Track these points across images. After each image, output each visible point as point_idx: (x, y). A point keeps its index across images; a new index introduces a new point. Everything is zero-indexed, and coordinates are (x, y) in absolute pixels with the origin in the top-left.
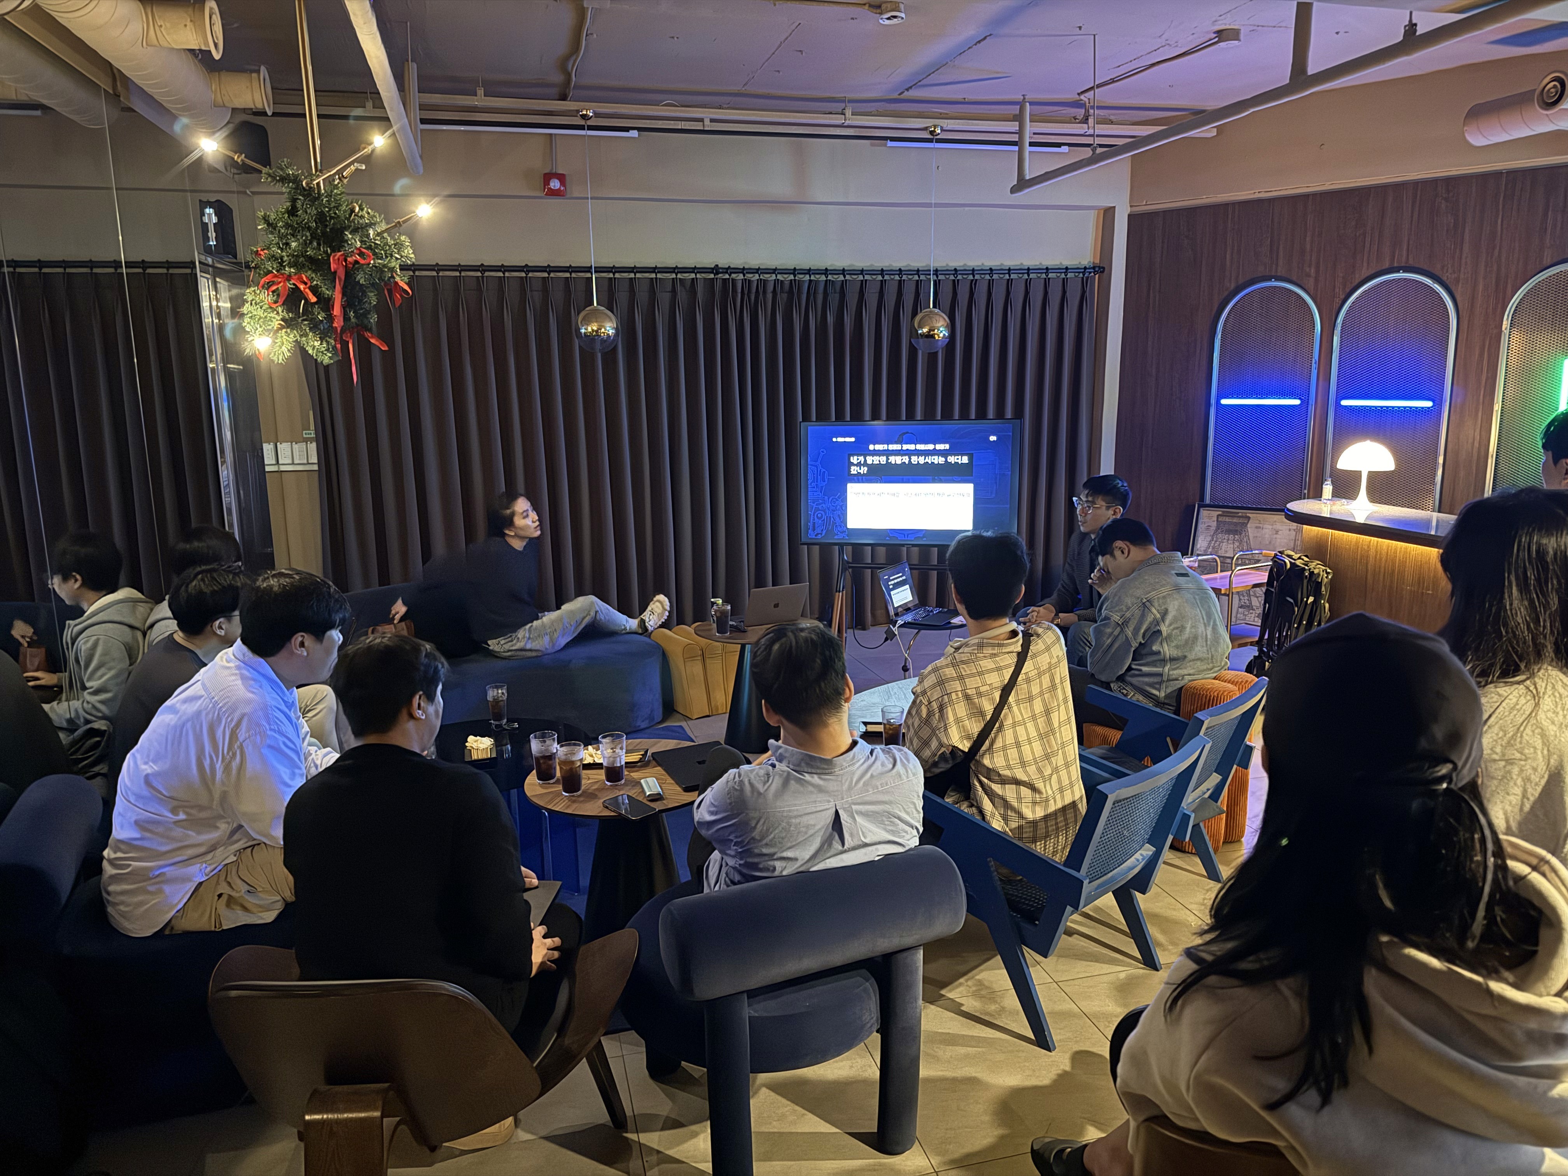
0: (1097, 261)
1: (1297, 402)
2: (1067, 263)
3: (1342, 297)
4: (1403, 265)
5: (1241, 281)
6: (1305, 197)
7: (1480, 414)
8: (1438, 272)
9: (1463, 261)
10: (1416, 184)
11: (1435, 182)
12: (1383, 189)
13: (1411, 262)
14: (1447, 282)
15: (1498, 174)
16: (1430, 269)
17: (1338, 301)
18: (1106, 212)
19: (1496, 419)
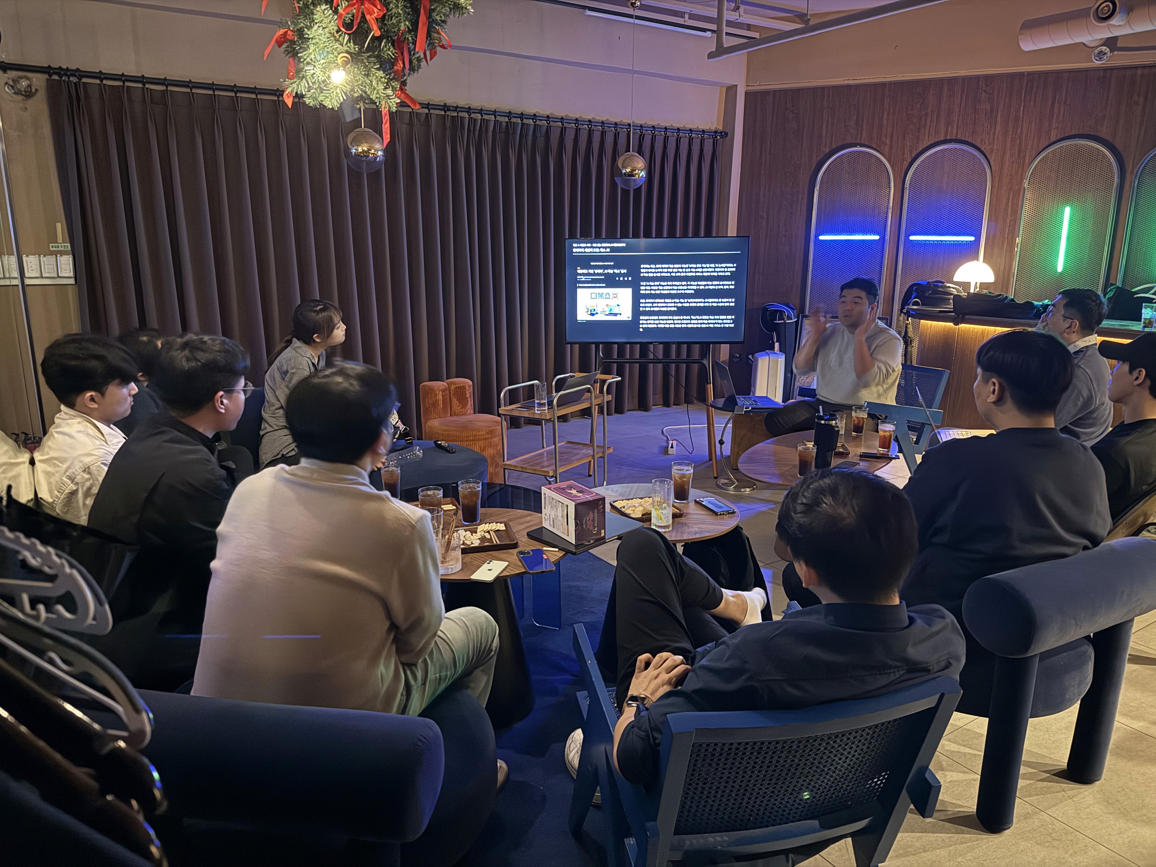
0: (720, 128)
1: (877, 237)
2: (702, 127)
3: (909, 161)
4: (954, 138)
5: (834, 146)
6: (883, 85)
7: (1005, 246)
8: (979, 144)
9: (996, 136)
10: (964, 78)
11: (978, 78)
12: (941, 81)
13: (959, 137)
14: (985, 151)
15: (1021, 75)
16: (973, 142)
17: (906, 164)
18: (731, 90)
19: (1017, 249)
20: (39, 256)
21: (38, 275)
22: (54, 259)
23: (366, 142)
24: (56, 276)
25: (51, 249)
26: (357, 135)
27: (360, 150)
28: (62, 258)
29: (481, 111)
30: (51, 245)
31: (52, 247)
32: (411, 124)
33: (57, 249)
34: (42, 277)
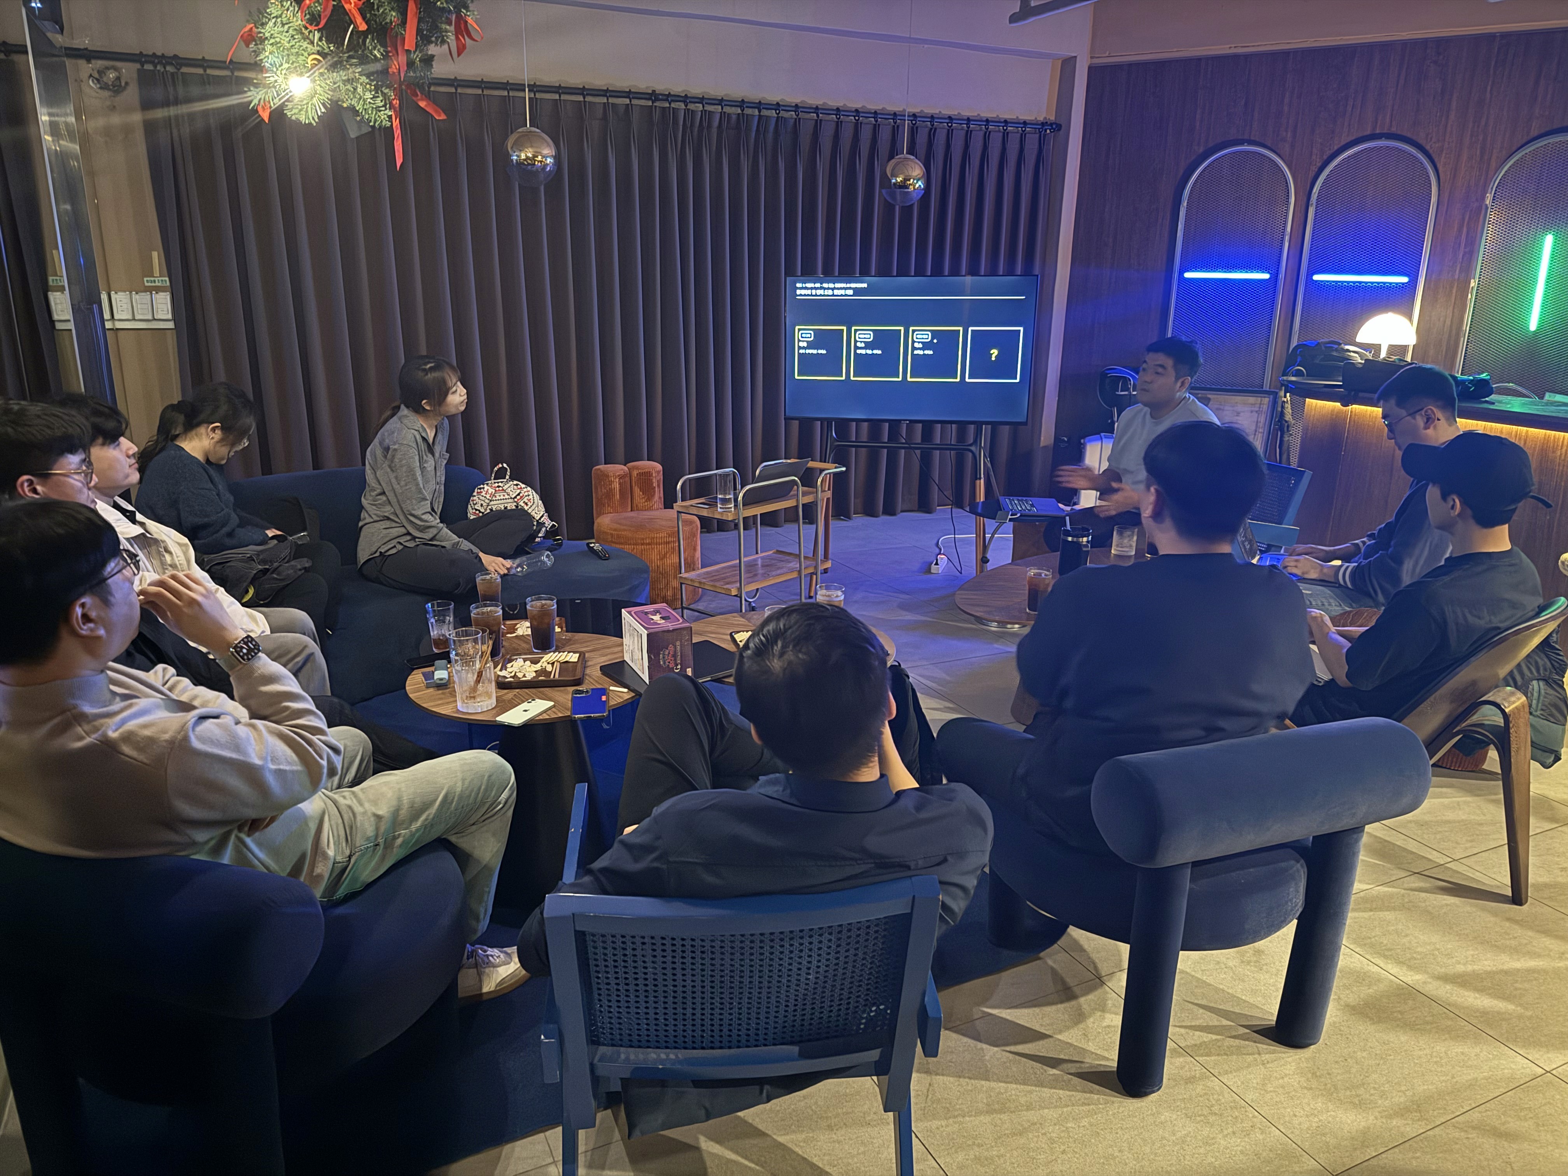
0: (1053, 118)
1: (1266, 276)
2: (1024, 117)
3: (1319, 164)
4: (1385, 131)
5: (1211, 144)
6: (1286, 54)
7: (1454, 291)
8: (1422, 142)
9: (1449, 129)
10: (1404, 44)
11: (1425, 42)
12: (1371, 48)
13: (1394, 130)
14: (1431, 151)
15: (1491, 37)
16: (1414, 138)
17: (1314, 169)
18: (1069, 64)
19: (1471, 297)
20: (131, 292)
21: (130, 317)
22: (149, 296)
23: (532, 147)
24: (150, 317)
25: (146, 284)
26: (519, 137)
27: (523, 156)
28: (158, 296)
29: (701, 100)
30: (145, 279)
31: (148, 281)
32: (605, 117)
33: (153, 284)
34: (134, 319)
